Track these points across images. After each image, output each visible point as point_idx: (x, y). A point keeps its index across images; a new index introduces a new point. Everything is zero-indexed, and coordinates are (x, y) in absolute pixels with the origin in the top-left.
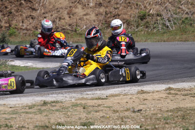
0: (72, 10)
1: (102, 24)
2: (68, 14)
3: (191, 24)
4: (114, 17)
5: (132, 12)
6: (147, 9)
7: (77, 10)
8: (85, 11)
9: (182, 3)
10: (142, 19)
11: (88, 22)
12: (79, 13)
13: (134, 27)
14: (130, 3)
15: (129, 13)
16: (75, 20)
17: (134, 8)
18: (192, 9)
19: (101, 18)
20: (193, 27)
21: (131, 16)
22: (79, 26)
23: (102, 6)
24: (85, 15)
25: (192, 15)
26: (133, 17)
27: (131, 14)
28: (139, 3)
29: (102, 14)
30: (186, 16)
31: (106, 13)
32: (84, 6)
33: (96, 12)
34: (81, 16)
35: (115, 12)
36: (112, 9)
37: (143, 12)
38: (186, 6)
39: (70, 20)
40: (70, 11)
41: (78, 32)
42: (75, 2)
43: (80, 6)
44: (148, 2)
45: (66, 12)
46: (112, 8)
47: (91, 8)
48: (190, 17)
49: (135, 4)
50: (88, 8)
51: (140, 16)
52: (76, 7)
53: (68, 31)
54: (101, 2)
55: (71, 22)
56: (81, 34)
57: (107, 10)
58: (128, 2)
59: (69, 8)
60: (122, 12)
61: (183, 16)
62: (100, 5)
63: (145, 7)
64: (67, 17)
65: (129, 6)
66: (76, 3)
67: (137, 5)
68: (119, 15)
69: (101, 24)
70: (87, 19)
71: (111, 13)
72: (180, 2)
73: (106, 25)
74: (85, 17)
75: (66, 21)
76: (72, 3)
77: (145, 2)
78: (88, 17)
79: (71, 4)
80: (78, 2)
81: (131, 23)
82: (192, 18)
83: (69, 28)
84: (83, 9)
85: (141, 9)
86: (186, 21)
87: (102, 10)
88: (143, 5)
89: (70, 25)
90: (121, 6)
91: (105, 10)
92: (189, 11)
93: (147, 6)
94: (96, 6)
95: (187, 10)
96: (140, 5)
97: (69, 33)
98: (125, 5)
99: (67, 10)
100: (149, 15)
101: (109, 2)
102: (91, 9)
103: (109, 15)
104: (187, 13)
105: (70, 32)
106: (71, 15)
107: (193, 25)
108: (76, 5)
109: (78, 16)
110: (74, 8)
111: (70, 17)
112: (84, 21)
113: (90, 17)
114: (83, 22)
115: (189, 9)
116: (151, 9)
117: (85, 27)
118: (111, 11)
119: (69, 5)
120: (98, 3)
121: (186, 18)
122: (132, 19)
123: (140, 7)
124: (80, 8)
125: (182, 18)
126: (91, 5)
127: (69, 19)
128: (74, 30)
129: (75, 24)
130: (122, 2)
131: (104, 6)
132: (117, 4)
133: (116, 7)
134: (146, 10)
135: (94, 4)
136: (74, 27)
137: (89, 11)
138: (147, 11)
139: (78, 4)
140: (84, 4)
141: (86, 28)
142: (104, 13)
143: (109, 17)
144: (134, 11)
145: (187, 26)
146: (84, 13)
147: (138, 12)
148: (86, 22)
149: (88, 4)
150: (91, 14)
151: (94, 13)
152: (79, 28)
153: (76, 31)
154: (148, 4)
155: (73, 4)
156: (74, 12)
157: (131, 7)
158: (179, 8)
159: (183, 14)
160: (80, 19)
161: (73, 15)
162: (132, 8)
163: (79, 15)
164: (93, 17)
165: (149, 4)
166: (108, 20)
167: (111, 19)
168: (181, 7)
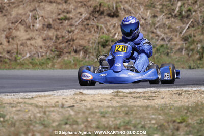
0: (11, 32)
1: (51, 51)
2: (7, 37)
3: (168, 54)
4: (67, 42)
5: (91, 36)
6: (110, 32)
7: (18, 33)
8: (29, 34)
9: (156, 26)
10: (104, 46)
11: (32, 49)
12: (20, 37)
13: (93, 55)
14: (88, 25)
15: (87, 38)
16: (15, 46)
17: (93, 31)
18: (169, 34)
19: (50, 43)
20: (171, 57)
21: (89, 42)
22: (20, 54)
23: (51, 28)
24: (29, 39)
25: (169, 41)
26: (92, 44)
27: (90, 39)
28: (100, 25)
29: (51, 39)
30: (162, 43)
31: (56, 37)
32: (28, 28)
33: (44, 35)
34: (24, 41)
35: (68, 36)
36: (65, 33)
37: (105, 37)
38: (161, 29)
39: (9, 45)
40: (9, 33)
41: (18, 61)
42: (16, 22)
43: (22, 28)
44: (112, 24)
45: (3, 35)
46: (65, 31)
47: (37, 30)
48: (167, 44)
49: (95, 26)
50: (33, 31)
51: (101, 42)
52: (17, 29)
53: (6, 60)
54: (51, 22)
55: (9, 48)
56: (23, 64)
57: (58, 33)
58: (85, 23)
59: (8, 30)
60: (78, 36)
61: (157, 43)
62: (49, 26)
63: (108, 30)
64: (4, 41)
65: (86, 29)
66: (16, 24)
67: (98, 27)
68: (74, 40)
69: (49, 52)
70: (31, 44)
71: (63, 37)
72: (154, 24)
73: (57, 53)
74: (28, 42)
75: (4, 47)
76: (12, 23)
77: (108, 24)
78: (33, 42)
79: (11, 25)
80: (20, 23)
81: (89, 51)
82: (169, 45)
83: (7, 56)
84: (27, 31)
85: (103, 33)
86: (162, 50)
87: (51, 33)
88: (105, 27)
89: (8, 52)
90: (76, 29)
91: (55, 33)
92: (166, 36)
93: (110, 29)
94: (43, 28)
95: (163, 35)
96: (101, 27)
97: (6, 63)
98: (82, 27)
99: (5, 33)
100: (112, 41)
101: (61, 23)
102: (37, 32)
103: (61, 40)
104: (163, 39)
105: (8, 61)
106: (10, 40)
107: (170, 54)
108: (17, 26)
109: (19, 41)
110: (14, 31)
111: (9, 42)
112: (27, 47)
113: (36, 43)
114: (26, 49)
115: (165, 33)
116: (115, 34)
117: (28, 55)
118: (63, 34)
119: (8, 27)
120: (46, 24)
121: (162, 46)
122: (91, 45)
123: (102, 31)
124: (23, 31)
125: (157, 45)
126: (38, 26)
127: (7, 44)
128: (14, 59)
129: (15, 51)
130: (79, 24)
131: (54, 28)
132: (71, 25)
133: (70, 30)
134: (109, 35)
135: (41, 26)
136: (14, 55)
137: (34, 34)
138: (111, 35)
139: (20, 25)
140: (28, 25)
141: (29, 57)
142: (54, 38)
143: (60, 43)
144: (93, 36)
145: (163, 55)
146: (28, 37)
147: (99, 37)
148: (30, 49)
149: (33, 26)
150: (36, 37)
151: (41, 37)
152: (20, 56)
153: (16, 60)
154: (112, 26)
155: (13, 25)
156: (14, 35)
157: (89, 29)
158: (153, 32)
159: (157, 40)
160: (22, 45)
161: (13, 39)
162: (90, 32)
163: (21, 39)
164: (39, 42)
165: (114, 26)
166: (59, 47)
167: (64, 45)
168: (154, 31)
